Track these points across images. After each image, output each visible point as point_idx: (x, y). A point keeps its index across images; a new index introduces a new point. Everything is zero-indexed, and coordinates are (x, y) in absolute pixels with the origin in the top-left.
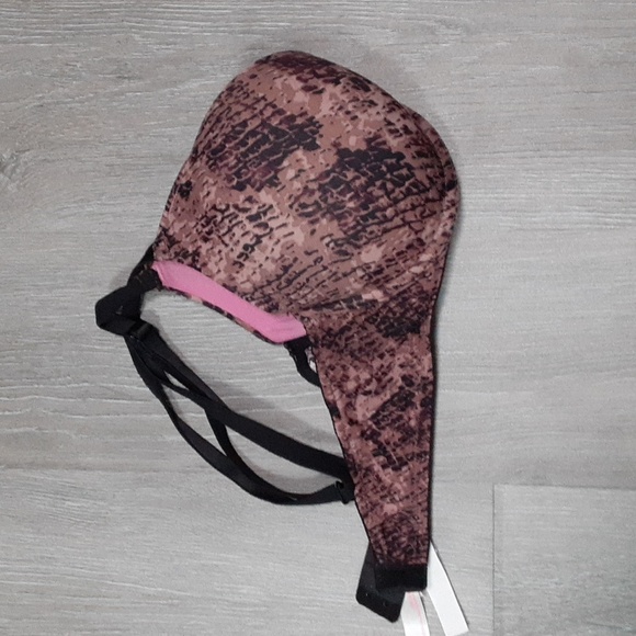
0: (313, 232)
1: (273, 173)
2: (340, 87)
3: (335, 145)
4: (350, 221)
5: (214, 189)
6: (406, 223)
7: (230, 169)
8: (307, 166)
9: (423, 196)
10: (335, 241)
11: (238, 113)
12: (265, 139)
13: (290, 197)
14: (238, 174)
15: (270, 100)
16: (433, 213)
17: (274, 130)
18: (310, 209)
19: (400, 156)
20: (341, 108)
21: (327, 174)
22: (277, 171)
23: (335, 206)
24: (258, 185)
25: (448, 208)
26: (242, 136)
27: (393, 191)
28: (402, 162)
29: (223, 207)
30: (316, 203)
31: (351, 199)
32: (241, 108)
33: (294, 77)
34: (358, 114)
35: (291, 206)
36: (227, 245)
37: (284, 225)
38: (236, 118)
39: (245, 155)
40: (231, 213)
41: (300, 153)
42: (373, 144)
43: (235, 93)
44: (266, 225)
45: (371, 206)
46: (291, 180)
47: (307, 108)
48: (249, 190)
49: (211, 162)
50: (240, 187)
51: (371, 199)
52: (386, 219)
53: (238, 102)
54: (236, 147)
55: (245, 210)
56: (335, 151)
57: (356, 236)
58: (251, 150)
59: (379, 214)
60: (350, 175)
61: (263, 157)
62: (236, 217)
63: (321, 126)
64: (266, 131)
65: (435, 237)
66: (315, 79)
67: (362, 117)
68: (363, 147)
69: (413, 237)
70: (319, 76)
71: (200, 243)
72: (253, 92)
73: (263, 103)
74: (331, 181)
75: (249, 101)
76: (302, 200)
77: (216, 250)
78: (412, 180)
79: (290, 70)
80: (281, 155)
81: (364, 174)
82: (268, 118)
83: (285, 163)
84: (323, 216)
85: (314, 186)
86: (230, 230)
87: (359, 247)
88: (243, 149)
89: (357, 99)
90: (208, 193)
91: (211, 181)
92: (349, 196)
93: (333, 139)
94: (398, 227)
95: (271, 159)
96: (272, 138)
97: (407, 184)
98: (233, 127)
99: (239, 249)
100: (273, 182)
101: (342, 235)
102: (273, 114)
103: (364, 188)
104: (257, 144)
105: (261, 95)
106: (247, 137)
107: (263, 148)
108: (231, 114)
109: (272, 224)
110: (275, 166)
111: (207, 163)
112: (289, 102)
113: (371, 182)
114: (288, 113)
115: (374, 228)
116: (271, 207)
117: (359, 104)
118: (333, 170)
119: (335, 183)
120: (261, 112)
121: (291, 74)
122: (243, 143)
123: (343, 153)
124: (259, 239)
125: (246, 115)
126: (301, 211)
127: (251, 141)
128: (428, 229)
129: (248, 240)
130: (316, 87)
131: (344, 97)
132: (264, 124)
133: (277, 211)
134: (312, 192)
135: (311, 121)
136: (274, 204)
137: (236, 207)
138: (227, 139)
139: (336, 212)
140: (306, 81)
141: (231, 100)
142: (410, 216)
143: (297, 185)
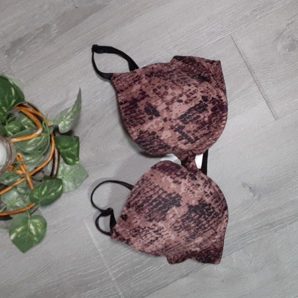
0: (178, 236)
1: (163, 216)
2: (187, 180)
3: (187, 204)
4: (192, 231)
5: (139, 221)
6: (212, 228)
7: (146, 214)
8: (177, 213)
9: (218, 217)
10: (186, 238)
11: (148, 192)
12: (160, 203)
13: (170, 224)
14: (150, 216)
15: (161, 187)
16: (221, 222)
17: (163, 199)
18: (178, 228)
19: (210, 205)
20: (188, 189)
21: (184, 215)
22: (165, 215)
23: (187, 226)
24: (158, 220)
25: (225, 218)
26: (151, 201)
27: (208, 218)
28: (211, 207)
29: (143, 227)
30: (180, 226)
31: (193, 223)
32: (149, 190)
33: (169, 177)
34: (194, 191)
35: (171, 228)
36: (143, 239)
37: (168, 234)
38: (147, 193)
39: (152, 209)
40: (147, 230)
41: (174, 208)
42: (201, 202)
43: (145, 182)
44: (160, 234)
45: (200, 225)
46: (171, 218)
47: (176, 190)
48: (154, 222)
49: (137, 210)
50: (151, 220)
51: (200, 222)
52: (205, 228)
53: (147, 187)
54: (149, 205)
55: (152, 229)
56: (187, 206)
57: (194, 235)
58: (155, 207)
59: (203, 227)
60: (193, 215)
61: (159, 209)
62: (149, 231)
63: (181, 197)
64: (160, 200)
65: (221, 230)
66: (177, 177)
67: (196, 192)
68: (197, 203)
69: (214, 232)
70: (178, 176)
71: (131, 237)
72: (153, 183)
73: (158, 188)
74: (186, 218)
75: (152, 187)
76: (175, 225)
77: (138, 240)
78: (214, 213)
79: (167, 173)
80: (167, 209)
81: (198, 214)
82: (161, 194)
83: (169, 212)
84: (183, 230)
85: (180, 220)
86: (145, 235)
87: (195, 238)
88: (151, 206)
89: (193, 185)
90: (136, 222)
91: (138, 217)
92: (192, 222)
93: (186, 202)
94: (209, 230)
95: (163, 210)
96: (163, 202)
97: (212, 214)
98: (147, 198)
99: (149, 241)
100: (164, 219)
101: (189, 235)
102: (163, 193)
103: (198, 219)
104: (157, 205)
105: (157, 184)
106: (153, 202)
107: (159, 206)
108: (145, 192)
109: (163, 234)
110: (165, 213)
111: (136, 210)
112: (168, 188)
113: (200, 216)
114: (169, 192)
115: (201, 232)
116: (163, 228)
117: (194, 187)
118: (187, 214)
119: (188, 218)
120: (158, 192)
121: (168, 175)
122: (151, 204)
123: (190, 207)
124: (157, 238)
125: (151, 193)
126: (174, 229)
127: (154, 204)
128: (219, 227)
129: (153, 239)
130: (178, 181)
131: (189, 184)
132: (159, 197)
133: (165, 229)
134: (179, 222)
135: (178, 195)
136: (164, 227)
137: (149, 228)
138: (144, 202)
139: (187, 228)
140: (174, 178)
141: (144, 185)
142: (213, 226)
143: (173, 220)
